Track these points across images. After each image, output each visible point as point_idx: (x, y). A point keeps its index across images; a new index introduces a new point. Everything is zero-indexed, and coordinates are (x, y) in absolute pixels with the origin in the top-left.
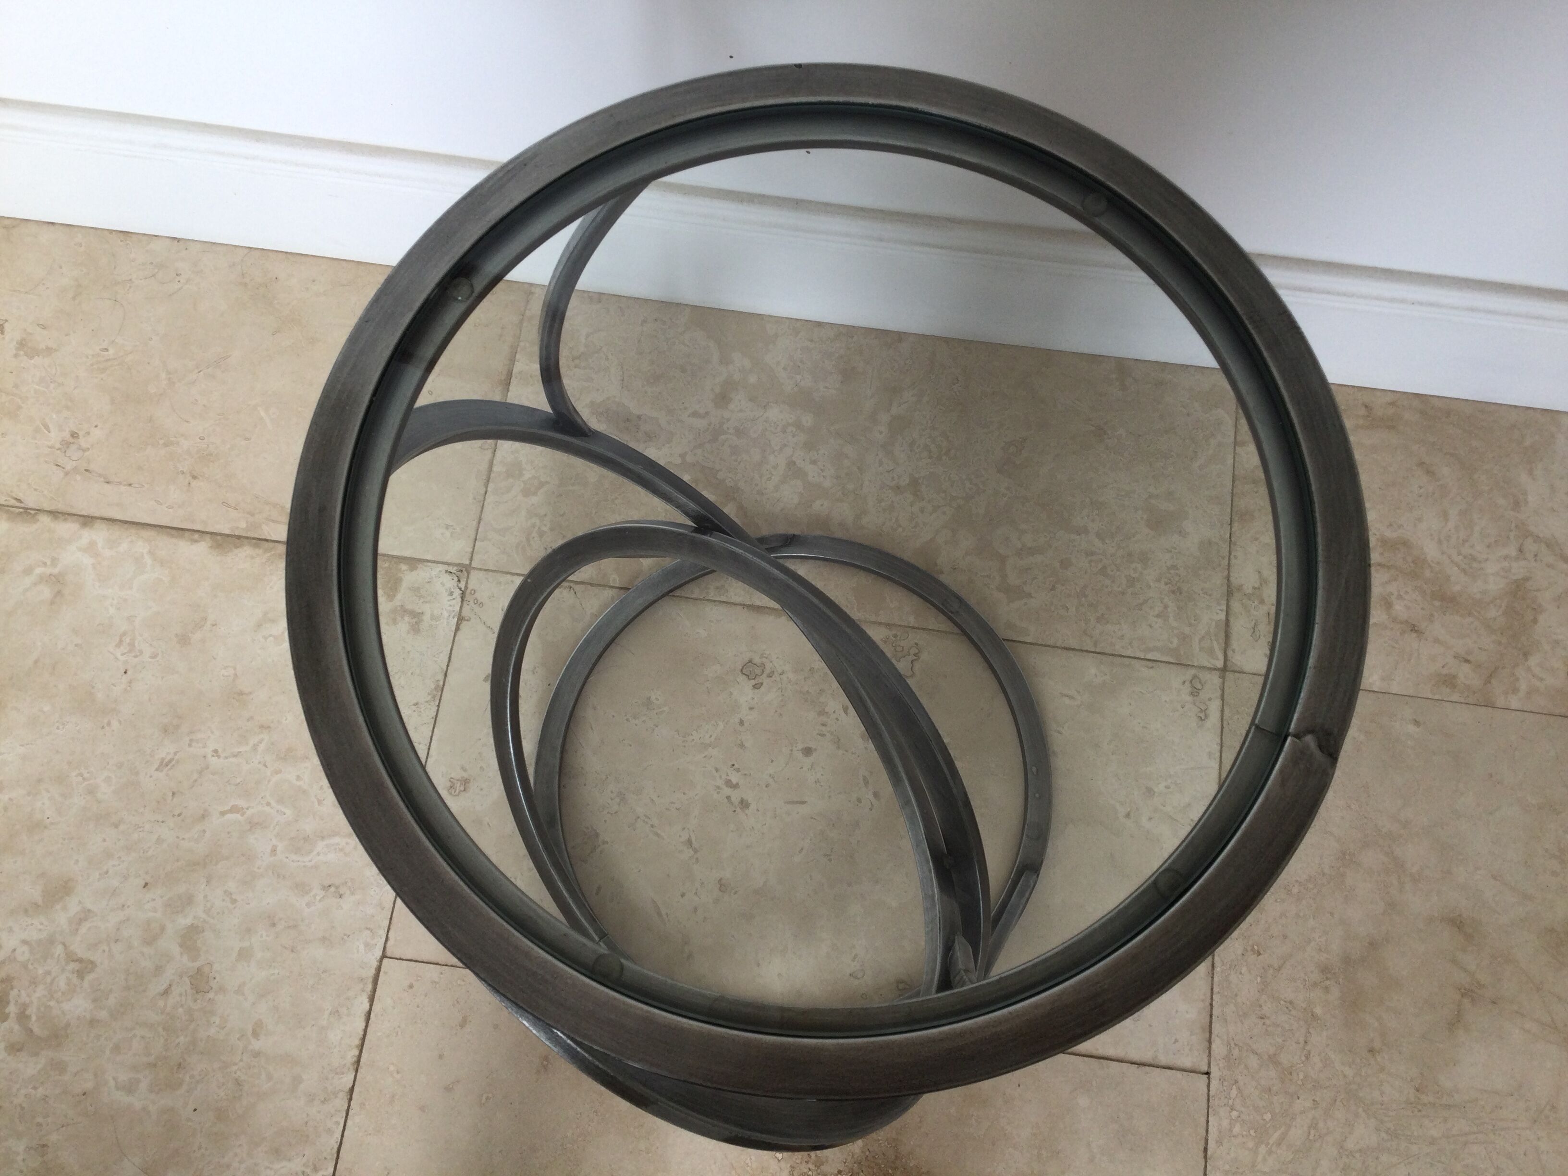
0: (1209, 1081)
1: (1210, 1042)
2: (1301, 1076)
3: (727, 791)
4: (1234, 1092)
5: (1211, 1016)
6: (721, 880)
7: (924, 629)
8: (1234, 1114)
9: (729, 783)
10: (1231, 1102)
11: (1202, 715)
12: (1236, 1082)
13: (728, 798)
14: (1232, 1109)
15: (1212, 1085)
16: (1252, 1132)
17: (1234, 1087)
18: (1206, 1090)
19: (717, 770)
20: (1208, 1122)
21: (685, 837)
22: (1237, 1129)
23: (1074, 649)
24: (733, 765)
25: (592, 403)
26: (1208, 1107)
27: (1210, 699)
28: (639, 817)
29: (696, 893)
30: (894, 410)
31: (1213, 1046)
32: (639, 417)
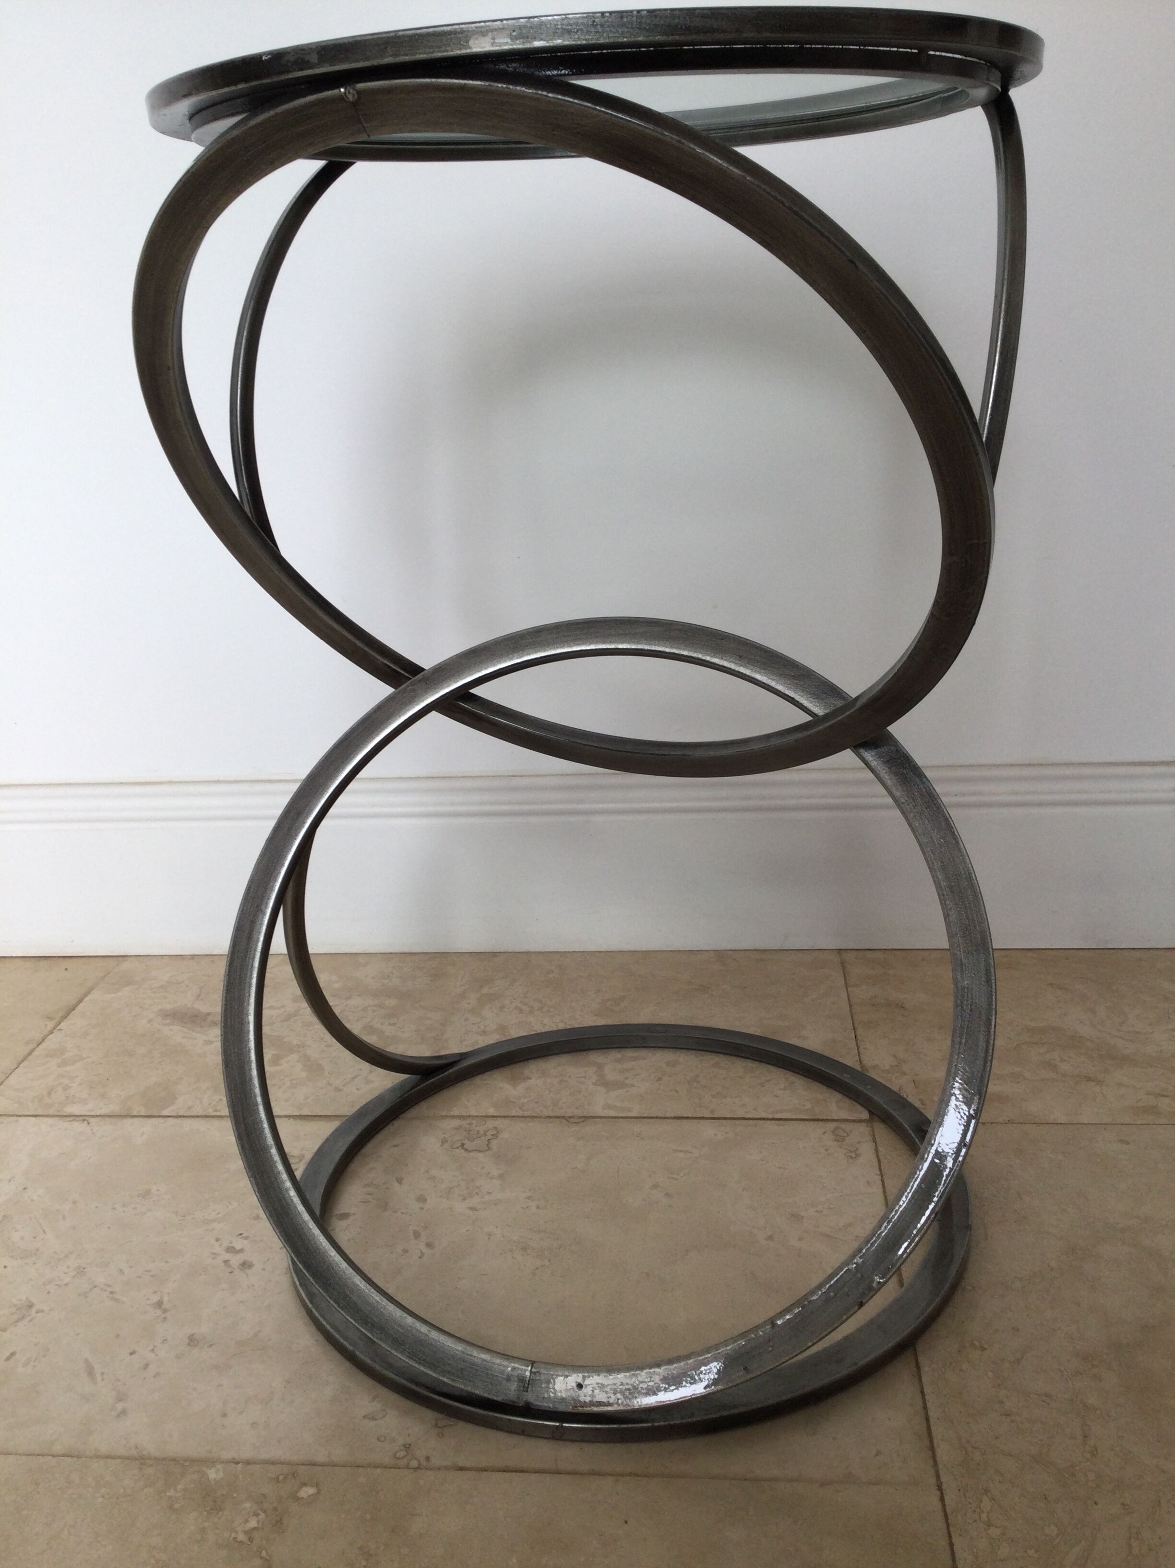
0: (942, 1494)
1: (932, 1448)
2: (1092, 1476)
3: (228, 1256)
4: (986, 1503)
5: (927, 1419)
6: (193, 1335)
7: (505, 1117)
8: (995, 1532)
9: (231, 1250)
10: (984, 1516)
11: (853, 1155)
12: (986, 1491)
13: (226, 1262)
14: (989, 1524)
15: (947, 1498)
16: (1031, 1552)
17: (985, 1499)
18: (939, 1506)
19: (217, 1240)
20: (951, 1545)
21: (155, 1299)
22: (1004, 1550)
23: (687, 1118)
24: (241, 1234)
25: (161, 1010)
26: (948, 1525)
27: (859, 1142)
28: (96, 1287)
29: (153, 1350)
30: (485, 990)
31: (939, 1452)
32: (208, 1014)
